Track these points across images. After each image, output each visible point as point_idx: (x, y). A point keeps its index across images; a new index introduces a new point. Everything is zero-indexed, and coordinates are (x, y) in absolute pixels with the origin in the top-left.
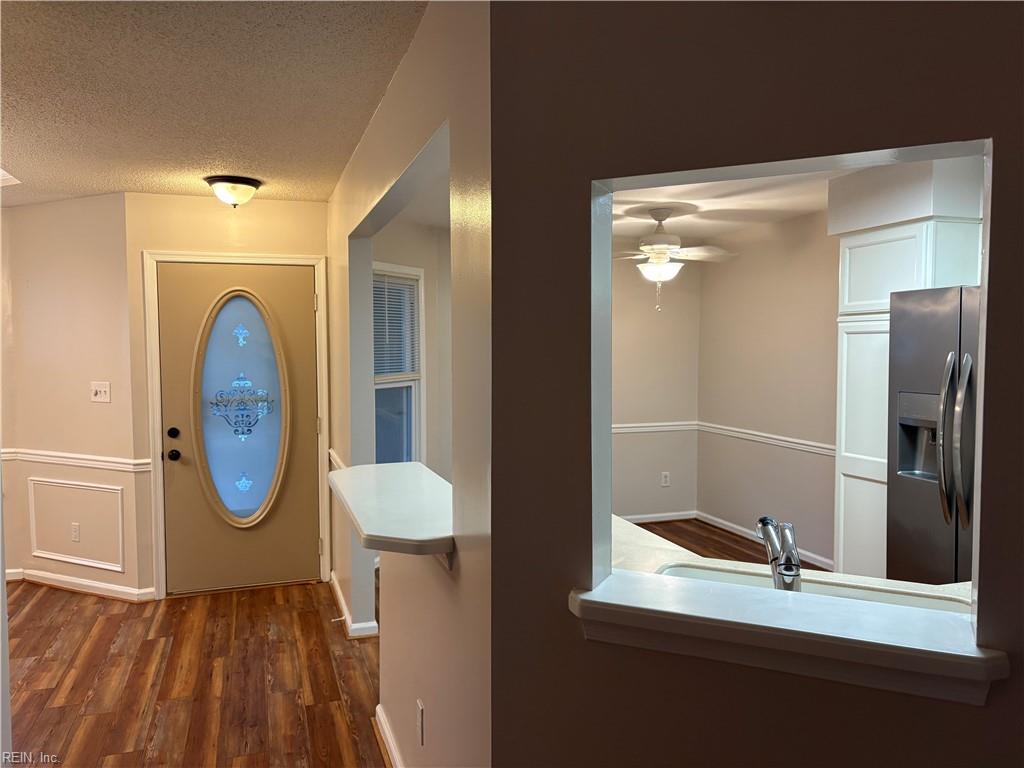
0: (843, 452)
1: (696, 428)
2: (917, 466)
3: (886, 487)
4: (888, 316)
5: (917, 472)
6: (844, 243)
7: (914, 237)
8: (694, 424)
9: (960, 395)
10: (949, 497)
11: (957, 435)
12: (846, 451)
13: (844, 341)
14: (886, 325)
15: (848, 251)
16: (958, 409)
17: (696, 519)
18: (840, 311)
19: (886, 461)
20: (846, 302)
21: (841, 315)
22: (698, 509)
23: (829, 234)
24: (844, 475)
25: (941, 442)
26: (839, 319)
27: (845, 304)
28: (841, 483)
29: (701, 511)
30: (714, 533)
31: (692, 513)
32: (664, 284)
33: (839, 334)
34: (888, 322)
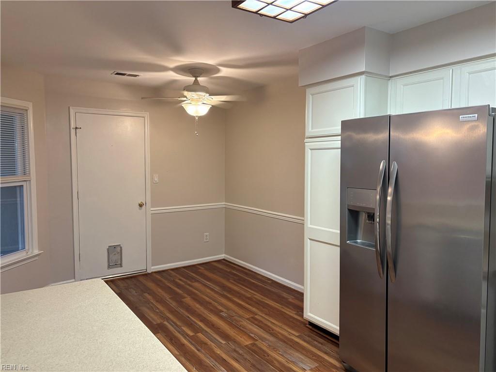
0: (309, 225)
1: (224, 206)
2: (359, 238)
3: (339, 248)
4: (339, 138)
5: (359, 241)
6: (309, 91)
7: (353, 86)
8: (223, 204)
9: (390, 190)
10: (382, 256)
11: (389, 216)
12: (311, 224)
13: (309, 154)
14: (338, 144)
15: (311, 96)
16: (389, 198)
17: (224, 259)
18: (307, 134)
19: (339, 232)
20: (310, 129)
21: (307, 138)
22: (225, 253)
23: (299, 85)
24: (310, 239)
25: (378, 220)
26: (306, 140)
27: (310, 130)
28: (308, 244)
29: (227, 255)
30: (234, 268)
31: (222, 256)
32: (200, 118)
33: (306, 151)
34: (340, 142)
